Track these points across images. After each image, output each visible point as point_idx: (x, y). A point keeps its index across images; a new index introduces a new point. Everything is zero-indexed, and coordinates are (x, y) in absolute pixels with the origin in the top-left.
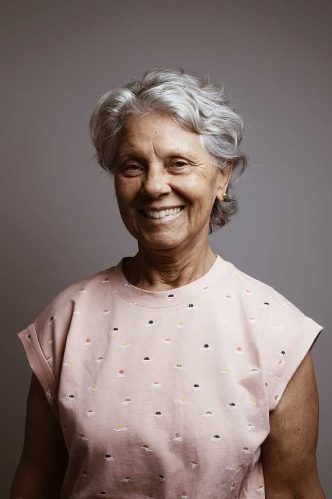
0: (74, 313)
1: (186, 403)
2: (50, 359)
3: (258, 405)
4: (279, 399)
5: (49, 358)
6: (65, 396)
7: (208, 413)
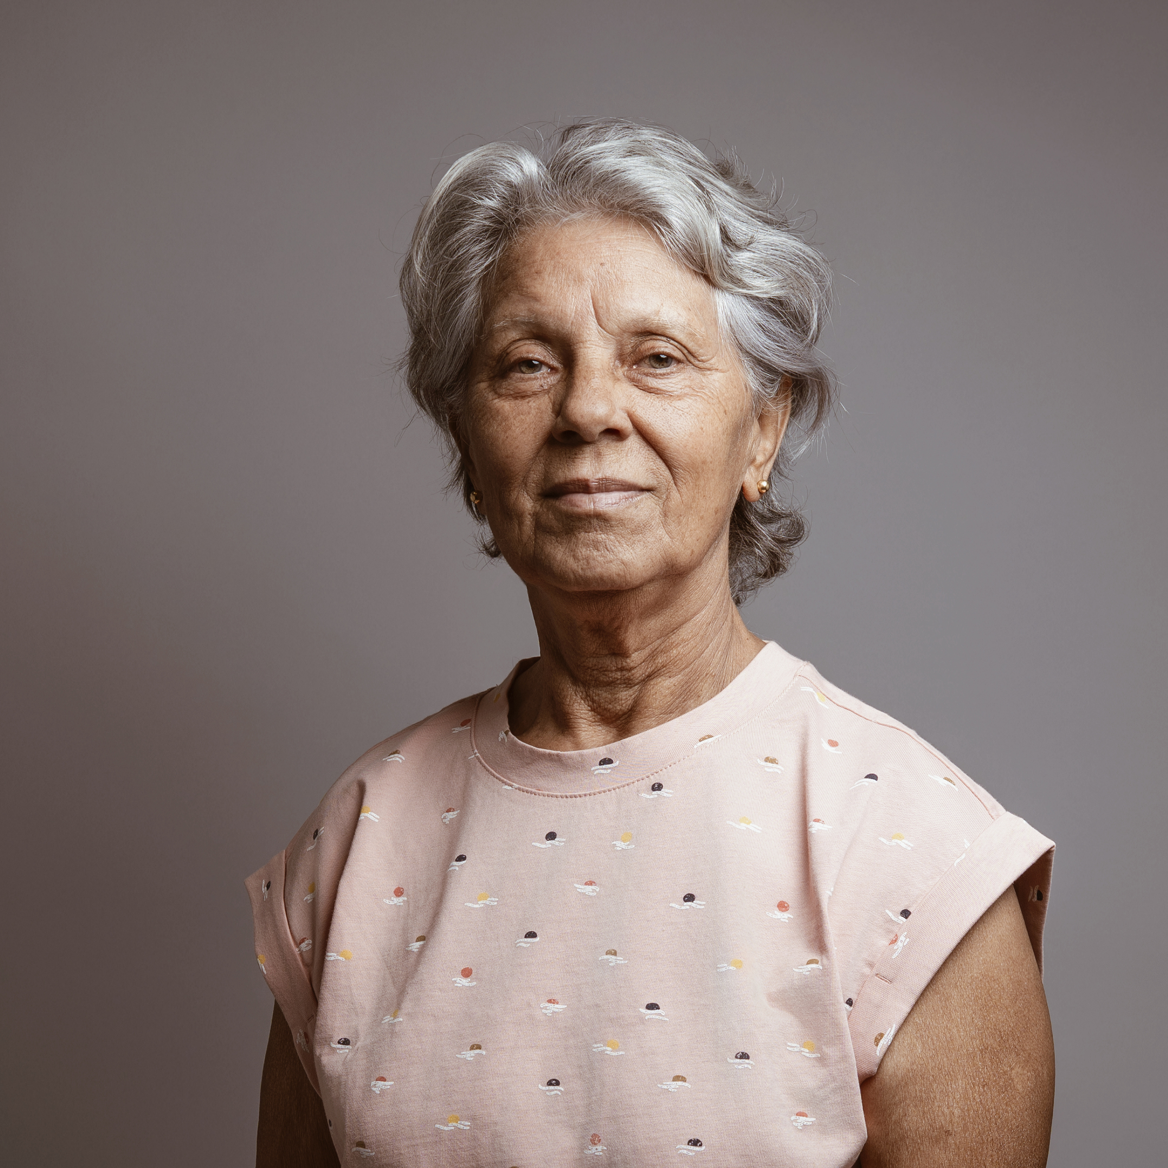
0: (362, 817)
1: (623, 1053)
2: (303, 945)
3: (822, 1060)
4: (885, 1042)
5: (303, 941)
6: (327, 1041)
7: (677, 1078)
